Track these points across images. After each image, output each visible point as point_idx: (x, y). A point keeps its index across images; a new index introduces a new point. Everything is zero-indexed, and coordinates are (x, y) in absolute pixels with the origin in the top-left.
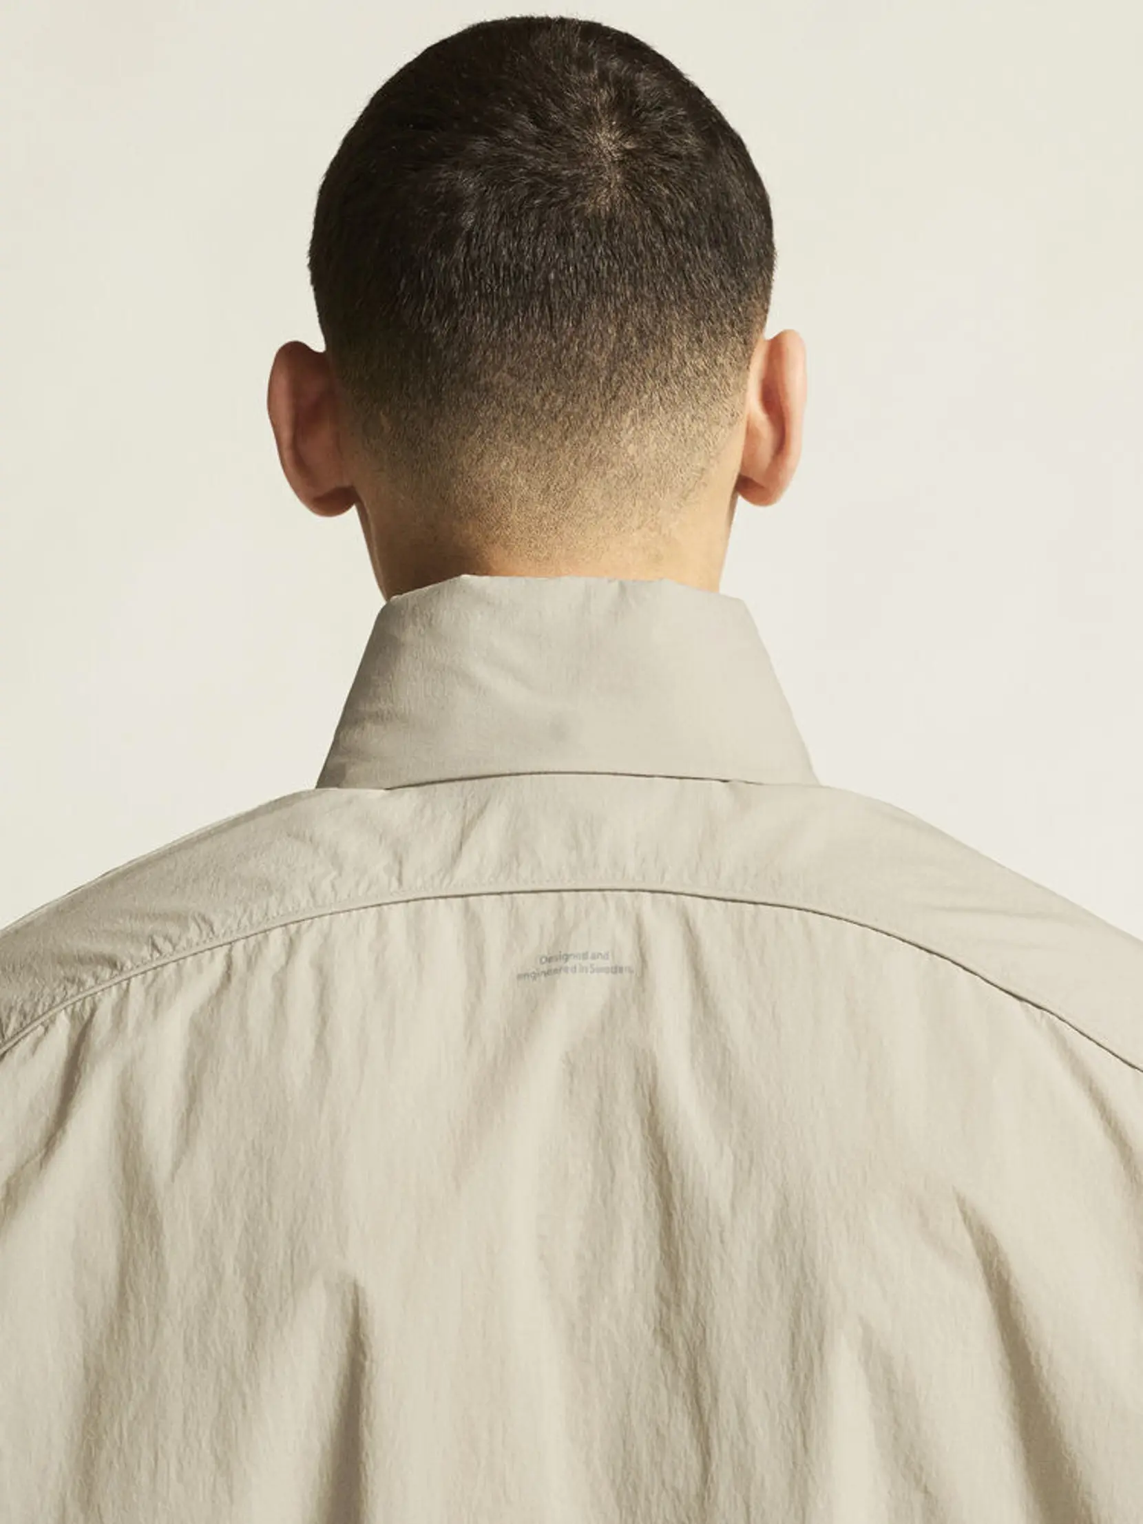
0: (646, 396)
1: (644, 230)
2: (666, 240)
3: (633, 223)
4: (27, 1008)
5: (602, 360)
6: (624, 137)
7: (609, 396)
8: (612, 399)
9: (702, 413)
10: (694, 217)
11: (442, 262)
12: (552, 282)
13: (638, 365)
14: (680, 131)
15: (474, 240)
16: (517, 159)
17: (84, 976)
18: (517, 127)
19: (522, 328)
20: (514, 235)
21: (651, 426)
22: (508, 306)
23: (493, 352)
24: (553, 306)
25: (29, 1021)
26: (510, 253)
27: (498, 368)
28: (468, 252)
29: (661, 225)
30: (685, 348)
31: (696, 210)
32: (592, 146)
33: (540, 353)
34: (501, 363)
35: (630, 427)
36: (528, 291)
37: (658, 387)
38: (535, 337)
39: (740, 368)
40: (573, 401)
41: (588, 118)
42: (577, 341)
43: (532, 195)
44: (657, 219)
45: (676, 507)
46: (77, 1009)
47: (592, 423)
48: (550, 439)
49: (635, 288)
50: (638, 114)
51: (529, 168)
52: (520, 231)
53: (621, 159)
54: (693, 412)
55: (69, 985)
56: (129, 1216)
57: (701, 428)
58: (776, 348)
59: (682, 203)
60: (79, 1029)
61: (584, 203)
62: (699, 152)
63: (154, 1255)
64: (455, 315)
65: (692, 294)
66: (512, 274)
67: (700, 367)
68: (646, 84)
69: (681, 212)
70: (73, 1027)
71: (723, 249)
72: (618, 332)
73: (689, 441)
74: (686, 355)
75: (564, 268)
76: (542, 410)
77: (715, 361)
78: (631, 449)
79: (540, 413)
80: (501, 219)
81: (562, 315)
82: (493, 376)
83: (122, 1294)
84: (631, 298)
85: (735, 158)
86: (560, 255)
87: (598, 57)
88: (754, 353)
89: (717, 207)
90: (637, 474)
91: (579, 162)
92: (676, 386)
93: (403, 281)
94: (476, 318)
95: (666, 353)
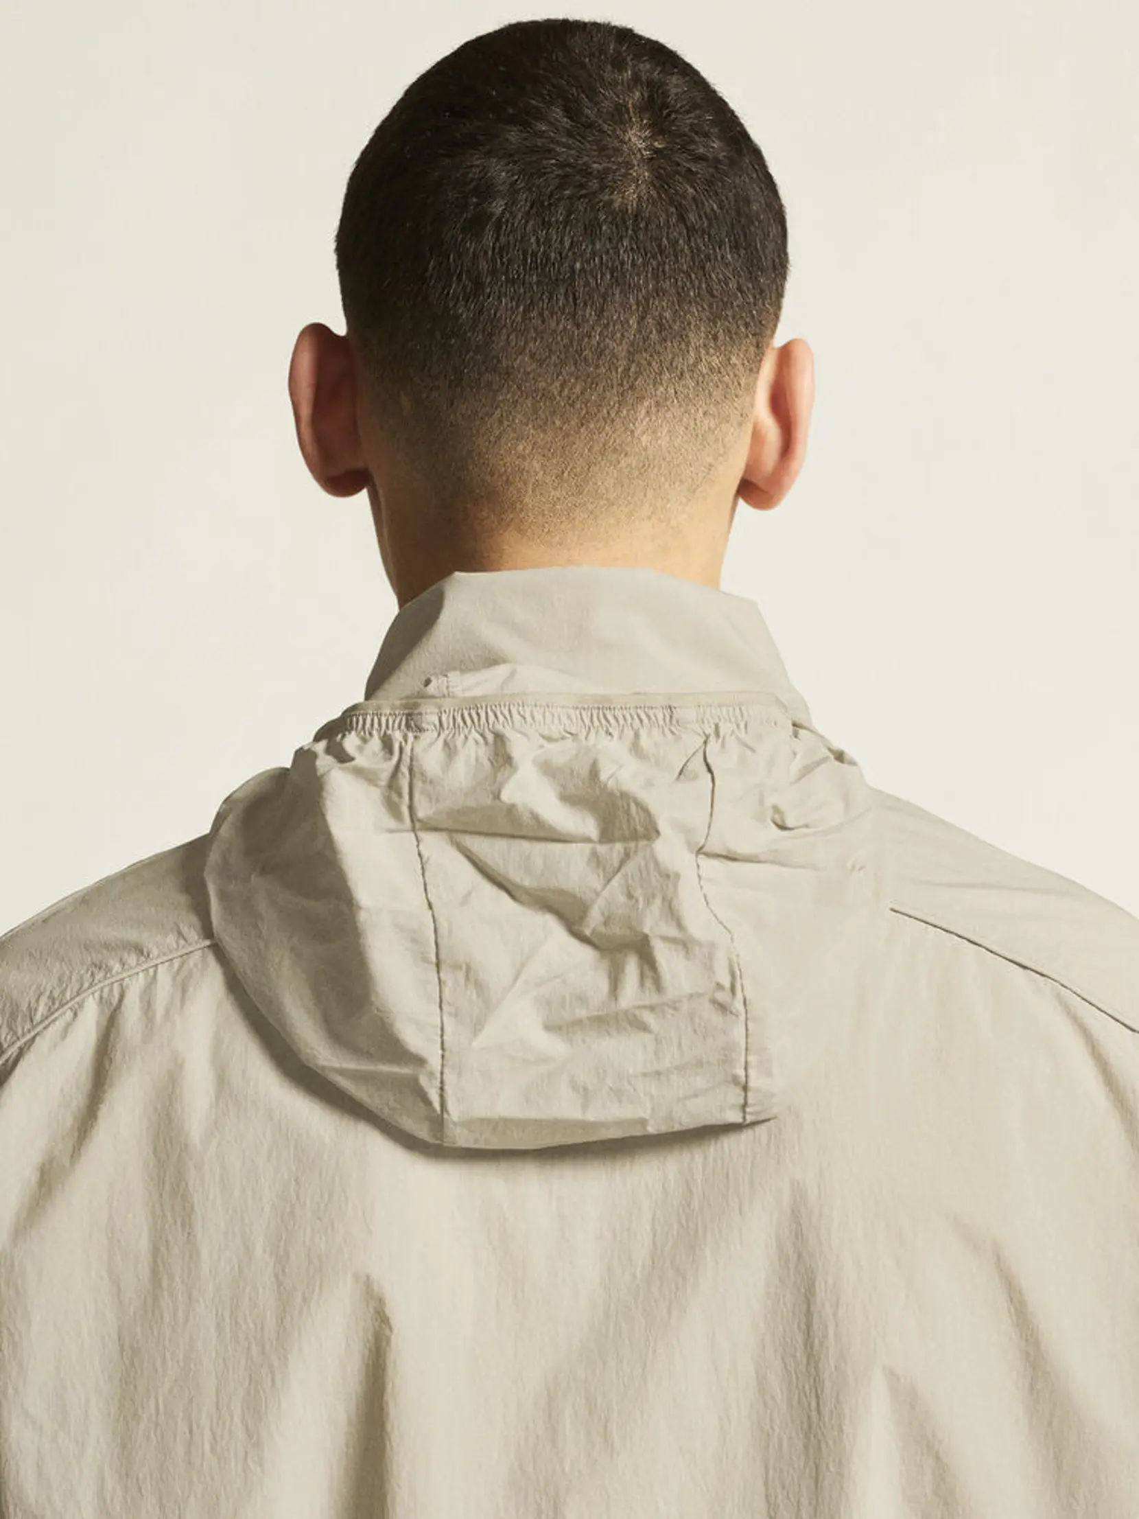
0: (661, 389)
1: (669, 227)
2: (689, 240)
3: (658, 219)
4: (56, 994)
5: (622, 350)
6: (653, 137)
7: (626, 386)
8: (629, 389)
9: (713, 409)
10: (716, 218)
11: (471, 246)
12: (577, 272)
13: (656, 357)
14: (706, 135)
15: (504, 227)
16: (549, 151)
17: (111, 963)
18: (552, 120)
19: (546, 313)
20: (543, 224)
21: (665, 417)
22: (534, 292)
23: (517, 337)
24: (577, 294)
25: (57, 1005)
26: (538, 240)
27: (521, 351)
28: (497, 239)
29: (685, 224)
30: (702, 345)
31: (718, 211)
32: (622, 141)
33: (562, 340)
34: (524, 347)
35: (645, 418)
36: (554, 278)
37: (673, 380)
38: (558, 324)
39: (751, 370)
40: (590, 388)
41: (619, 116)
42: (599, 329)
43: (561, 186)
44: (682, 218)
45: (684, 500)
46: (105, 994)
47: (608, 413)
48: (566, 425)
49: (658, 282)
50: (669, 115)
51: (561, 159)
52: (550, 220)
53: (650, 156)
54: (705, 408)
55: (96, 971)
56: (161, 1195)
57: (712, 425)
58: (786, 355)
59: (706, 203)
60: (107, 1013)
61: (612, 197)
62: (724, 156)
63: (186, 1235)
64: (481, 298)
65: (710, 291)
66: (539, 261)
67: (713, 364)
68: (676, 86)
69: (705, 213)
70: (102, 1012)
71: (742, 252)
72: (639, 323)
73: (700, 436)
74: (703, 352)
75: (590, 258)
76: (560, 396)
77: (729, 360)
78: (645, 439)
79: (558, 398)
80: (531, 207)
81: (585, 304)
82: (516, 359)
83: (155, 1272)
84: (653, 291)
85: (757, 167)
86: (587, 246)
87: (632, 60)
88: (765, 358)
89: (738, 213)
90: (649, 465)
91: (609, 157)
92: (690, 381)
93: (432, 263)
94: (502, 302)
95: (684, 347)
